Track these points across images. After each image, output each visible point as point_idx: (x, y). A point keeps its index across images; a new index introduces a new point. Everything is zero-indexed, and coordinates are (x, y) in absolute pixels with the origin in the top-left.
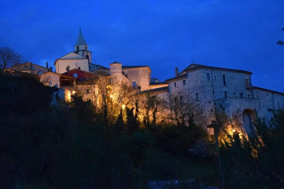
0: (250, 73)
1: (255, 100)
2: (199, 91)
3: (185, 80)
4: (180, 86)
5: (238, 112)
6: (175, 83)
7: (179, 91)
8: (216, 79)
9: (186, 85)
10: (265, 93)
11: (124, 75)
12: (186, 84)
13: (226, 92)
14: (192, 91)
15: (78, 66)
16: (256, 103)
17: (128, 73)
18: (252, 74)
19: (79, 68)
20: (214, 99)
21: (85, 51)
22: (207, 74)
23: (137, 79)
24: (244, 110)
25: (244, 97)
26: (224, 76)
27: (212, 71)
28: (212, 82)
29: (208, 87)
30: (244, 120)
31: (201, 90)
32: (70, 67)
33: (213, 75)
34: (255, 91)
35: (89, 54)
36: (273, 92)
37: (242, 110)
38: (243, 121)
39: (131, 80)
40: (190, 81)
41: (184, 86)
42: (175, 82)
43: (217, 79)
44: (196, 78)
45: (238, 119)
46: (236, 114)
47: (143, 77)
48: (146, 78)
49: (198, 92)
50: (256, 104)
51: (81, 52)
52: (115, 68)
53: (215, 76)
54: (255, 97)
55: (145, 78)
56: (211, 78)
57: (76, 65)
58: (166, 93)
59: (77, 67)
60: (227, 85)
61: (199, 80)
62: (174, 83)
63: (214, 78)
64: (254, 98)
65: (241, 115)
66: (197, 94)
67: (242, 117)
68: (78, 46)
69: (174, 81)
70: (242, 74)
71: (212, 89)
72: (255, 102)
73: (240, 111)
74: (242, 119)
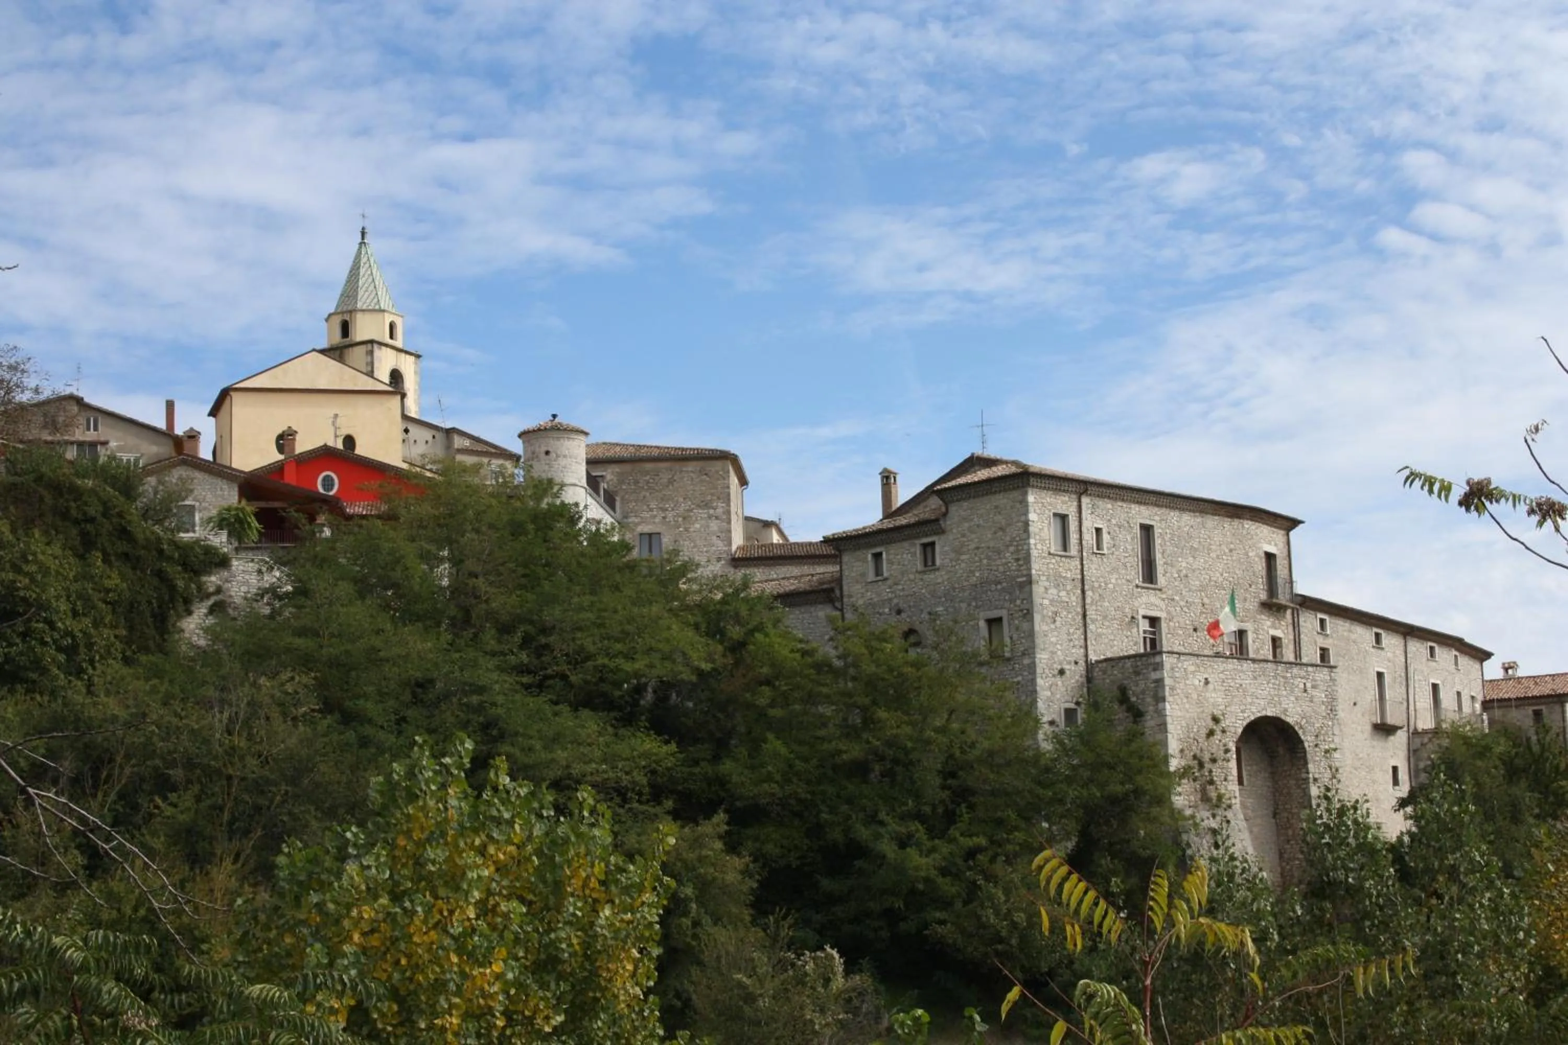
0: (1289, 524)
1: (1310, 669)
2: (1007, 605)
3: (933, 544)
4: (903, 574)
5: (1211, 733)
6: (877, 556)
7: (895, 601)
8: (1105, 546)
9: (938, 569)
10: (1364, 634)
11: (597, 493)
12: (938, 562)
13: (1154, 621)
14: (969, 605)
15: (344, 432)
16: (1314, 687)
17: (621, 482)
18: (1301, 526)
19: (349, 441)
20: (1086, 656)
21: (386, 345)
22: (1055, 515)
23: (664, 518)
24: (1245, 723)
25: (1251, 655)
26: (1147, 530)
27: (1080, 501)
28: (1078, 563)
29: (1057, 586)
30: (1245, 782)
31: (1018, 602)
32: (298, 437)
33: (1090, 523)
34: (1309, 621)
35: (408, 367)
36: (1408, 631)
37: (1236, 724)
38: (1241, 782)
39: (637, 524)
40: (958, 552)
41: (924, 572)
42: (878, 550)
43: (1108, 549)
44: (995, 533)
45: (1211, 771)
46: (1204, 744)
47: (702, 513)
48: (717, 518)
49: (1003, 613)
50: (1315, 693)
51: (360, 351)
52: (547, 453)
53: (1098, 531)
54: (1310, 654)
55: (710, 517)
56: (1073, 537)
57: (334, 423)
58: (823, 612)
59: (336, 436)
60: (1161, 580)
61: (1012, 549)
62: (870, 557)
63: (1089, 538)
64: (1305, 660)
65: (1227, 751)
66: (994, 623)
67: (1233, 764)
68: (347, 317)
69: (875, 546)
70: (1248, 524)
71: (1080, 600)
72: (1309, 685)
73: (1224, 731)
74: (1235, 772)
